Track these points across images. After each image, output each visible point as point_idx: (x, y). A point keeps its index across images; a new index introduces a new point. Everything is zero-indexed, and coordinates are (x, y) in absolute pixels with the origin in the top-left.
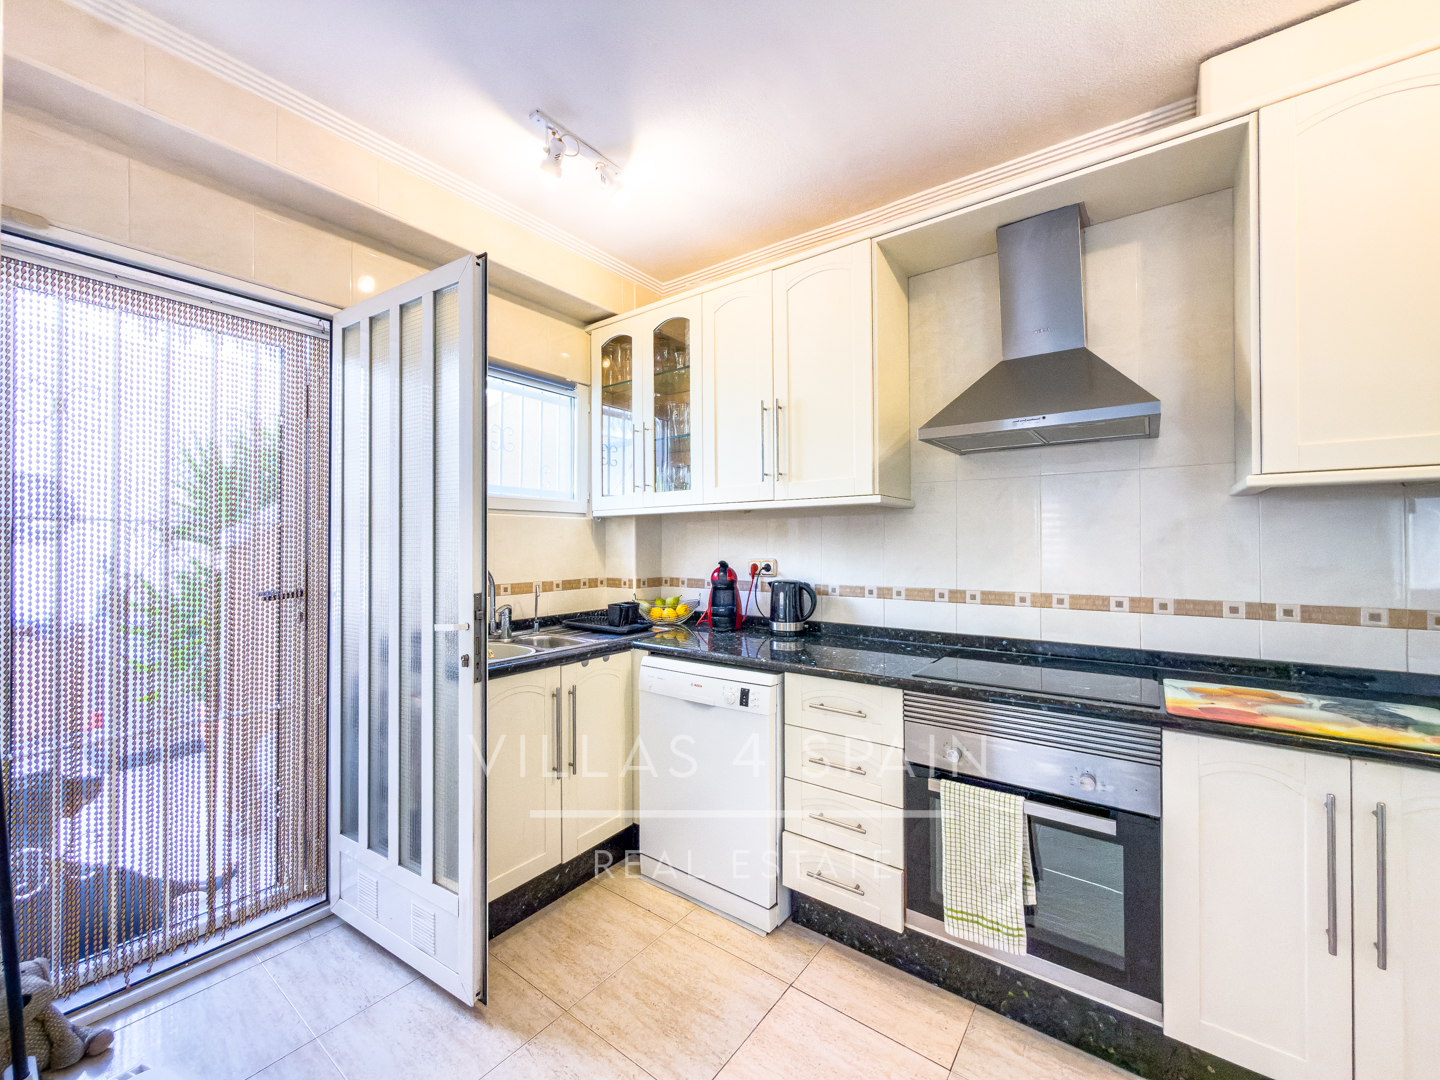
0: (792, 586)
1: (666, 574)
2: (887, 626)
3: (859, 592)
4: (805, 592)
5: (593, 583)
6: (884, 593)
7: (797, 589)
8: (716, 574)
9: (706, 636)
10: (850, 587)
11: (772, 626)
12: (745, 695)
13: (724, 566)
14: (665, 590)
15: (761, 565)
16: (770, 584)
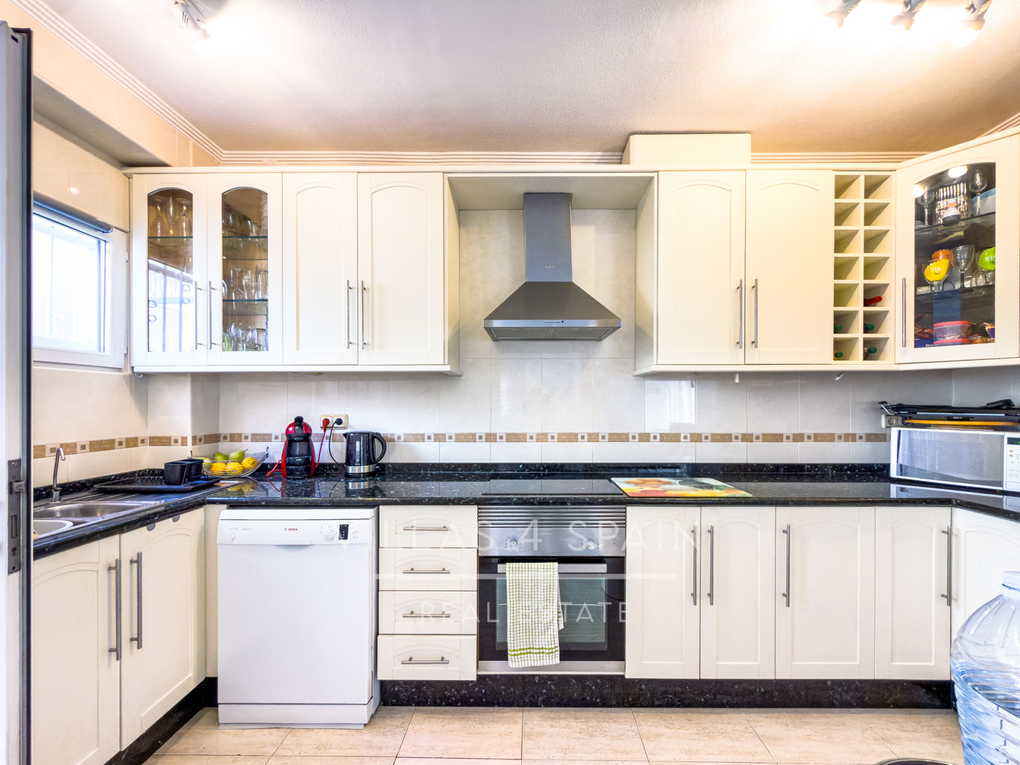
0: (367, 435)
1: (224, 430)
2: (441, 462)
3: (420, 438)
4: (375, 439)
5: (132, 442)
6: (439, 438)
7: (370, 437)
8: (291, 429)
9: (279, 485)
10: (413, 435)
11: (348, 470)
12: (344, 531)
13: (299, 421)
14: (224, 446)
15: (332, 420)
16: (345, 435)
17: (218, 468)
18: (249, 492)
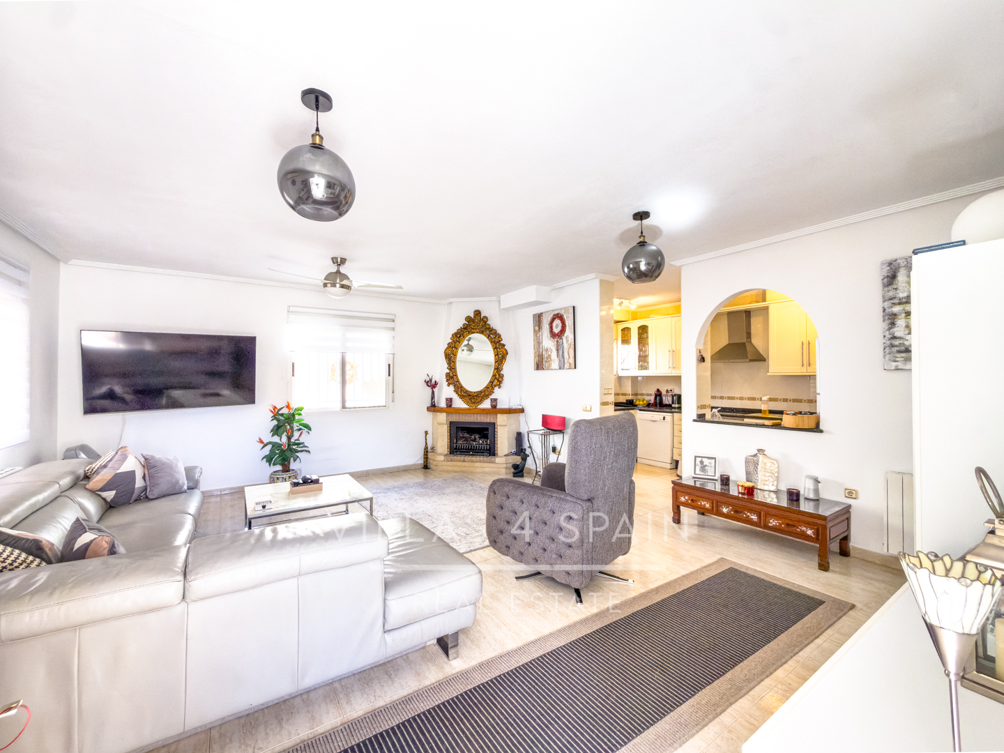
0: (678, 395)
1: (639, 392)
8: (656, 392)
11: (672, 406)
12: (664, 418)
13: (658, 390)
14: (639, 397)
15: (669, 389)
16: (672, 394)
17: (637, 403)
18: (646, 408)
